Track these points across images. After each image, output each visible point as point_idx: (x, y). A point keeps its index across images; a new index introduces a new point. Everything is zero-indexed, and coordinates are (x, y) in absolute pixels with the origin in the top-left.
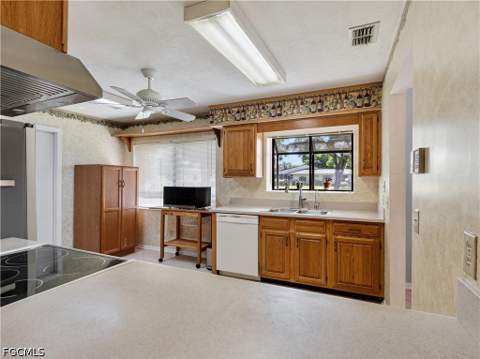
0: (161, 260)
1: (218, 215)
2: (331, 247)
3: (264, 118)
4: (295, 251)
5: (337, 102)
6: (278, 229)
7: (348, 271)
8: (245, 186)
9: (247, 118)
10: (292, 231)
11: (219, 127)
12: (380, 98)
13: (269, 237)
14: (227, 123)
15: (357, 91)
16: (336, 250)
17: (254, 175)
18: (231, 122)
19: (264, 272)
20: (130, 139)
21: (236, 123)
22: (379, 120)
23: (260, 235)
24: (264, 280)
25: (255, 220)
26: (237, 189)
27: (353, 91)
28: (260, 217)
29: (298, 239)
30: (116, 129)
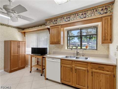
0: (31, 72)
1: (46, 58)
2: (90, 74)
3: (63, 22)
4: (74, 74)
5: (92, 13)
6: (68, 65)
7: (98, 85)
8: (58, 48)
9: (58, 23)
10: (73, 66)
11: (49, 27)
12: (112, 9)
13: (64, 68)
14: (51, 25)
15: (101, 7)
16: (92, 76)
17: (60, 44)
18: (52, 25)
19: (62, 81)
20: (25, 33)
21: (54, 25)
22: (111, 19)
23: (61, 66)
24: (63, 84)
25: (59, 61)
26: (55, 49)
27: (100, 8)
28: (61, 59)
29: (76, 69)
30: (20, 30)
